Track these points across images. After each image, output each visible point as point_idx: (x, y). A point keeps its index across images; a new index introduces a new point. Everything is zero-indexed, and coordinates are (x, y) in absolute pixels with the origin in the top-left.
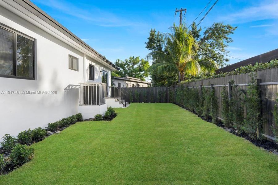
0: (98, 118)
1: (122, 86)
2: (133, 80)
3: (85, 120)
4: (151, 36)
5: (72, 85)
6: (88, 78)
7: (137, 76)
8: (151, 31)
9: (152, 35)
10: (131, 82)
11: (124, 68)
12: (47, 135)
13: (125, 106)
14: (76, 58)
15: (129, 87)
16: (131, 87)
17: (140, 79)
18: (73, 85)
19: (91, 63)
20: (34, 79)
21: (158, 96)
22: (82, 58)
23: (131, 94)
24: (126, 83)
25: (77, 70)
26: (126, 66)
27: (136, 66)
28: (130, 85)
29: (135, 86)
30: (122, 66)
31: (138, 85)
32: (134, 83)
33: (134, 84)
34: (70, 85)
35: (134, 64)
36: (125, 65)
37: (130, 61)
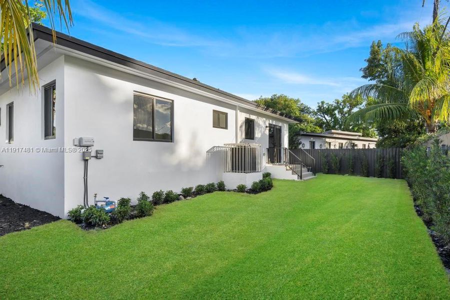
0: (241, 189)
1: (317, 147)
2: (340, 136)
3: (228, 191)
4: (371, 54)
5: (217, 147)
6: (244, 136)
7: (356, 129)
8: (373, 47)
9: (374, 53)
10: (337, 140)
11: (333, 115)
12: (178, 199)
13: (301, 177)
14: (225, 113)
15: (332, 147)
16: (337, 148)
17: (361, 134)
18: (219, 147)
19: (248, 117)
20: (172, 142)
21: (377, 166)
22: (235, 111)
23: (324, 160)
24: (327, 142)
25: (226, 128)
26: (336, 112)
27: (355, 110)
28: (335, 144)
29: (344, 147)
30: (329, 111)
31: (354, 144)
32: (344, 142)
33: (342, 144)
34: (214, 147)
35: (352, 106)
36: (334, 110)
37: (344, 102)
